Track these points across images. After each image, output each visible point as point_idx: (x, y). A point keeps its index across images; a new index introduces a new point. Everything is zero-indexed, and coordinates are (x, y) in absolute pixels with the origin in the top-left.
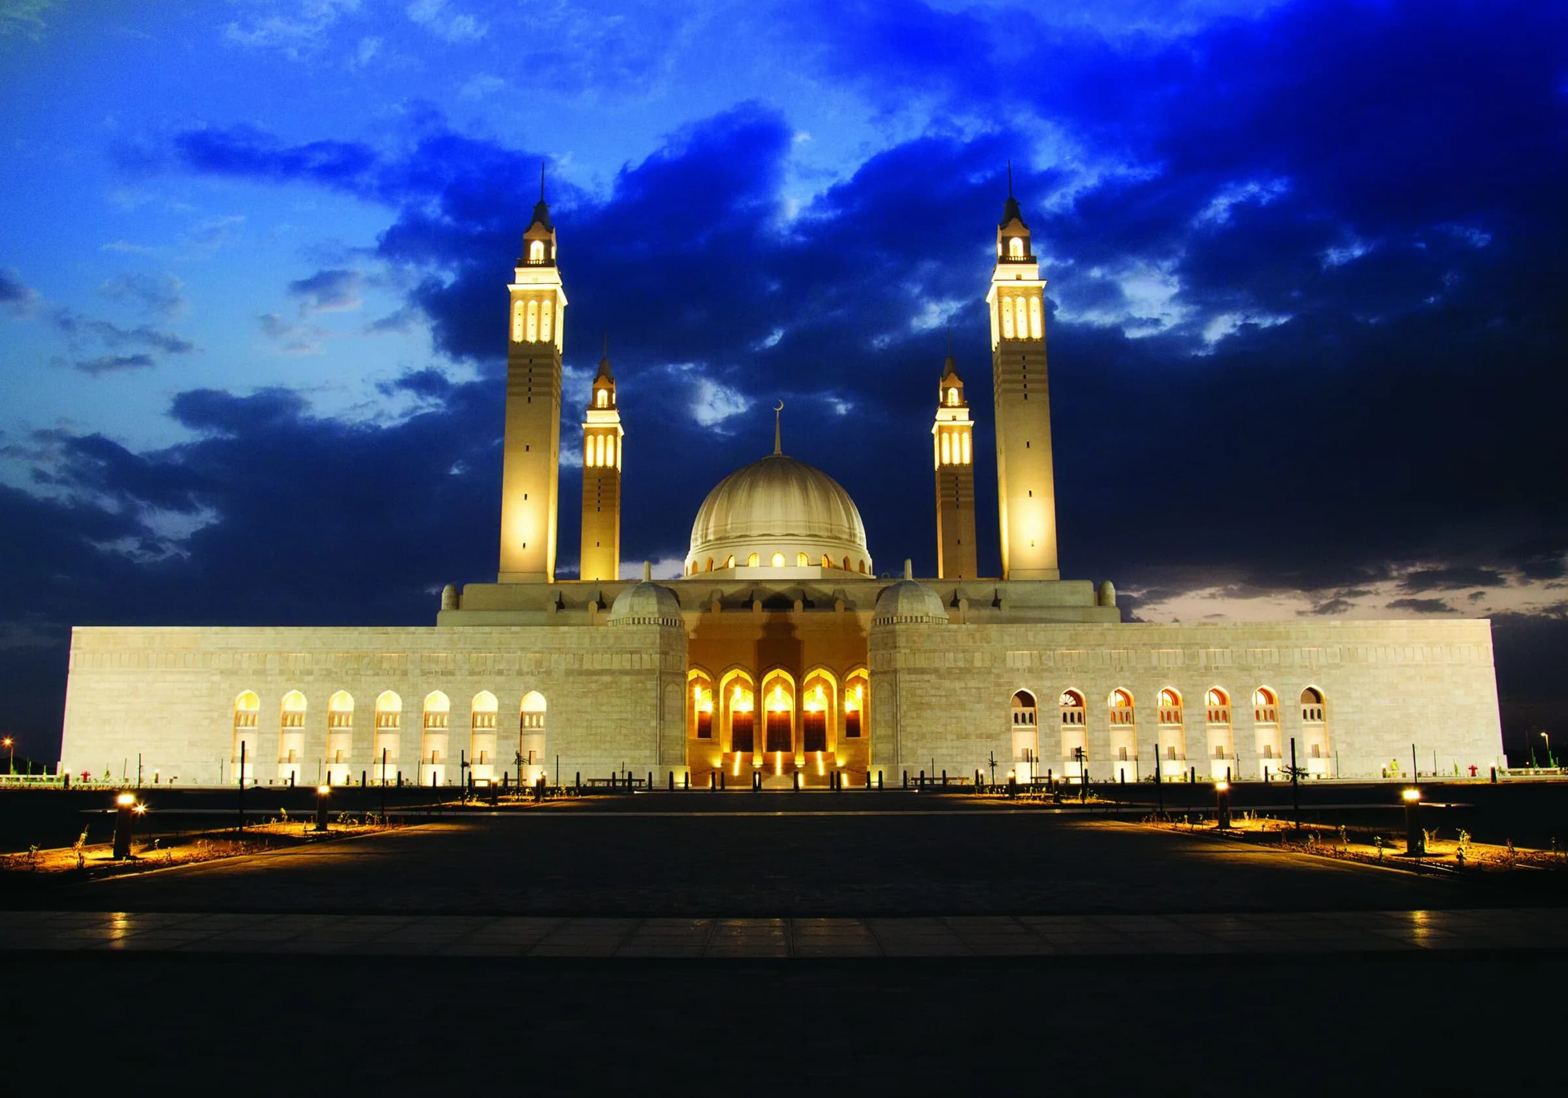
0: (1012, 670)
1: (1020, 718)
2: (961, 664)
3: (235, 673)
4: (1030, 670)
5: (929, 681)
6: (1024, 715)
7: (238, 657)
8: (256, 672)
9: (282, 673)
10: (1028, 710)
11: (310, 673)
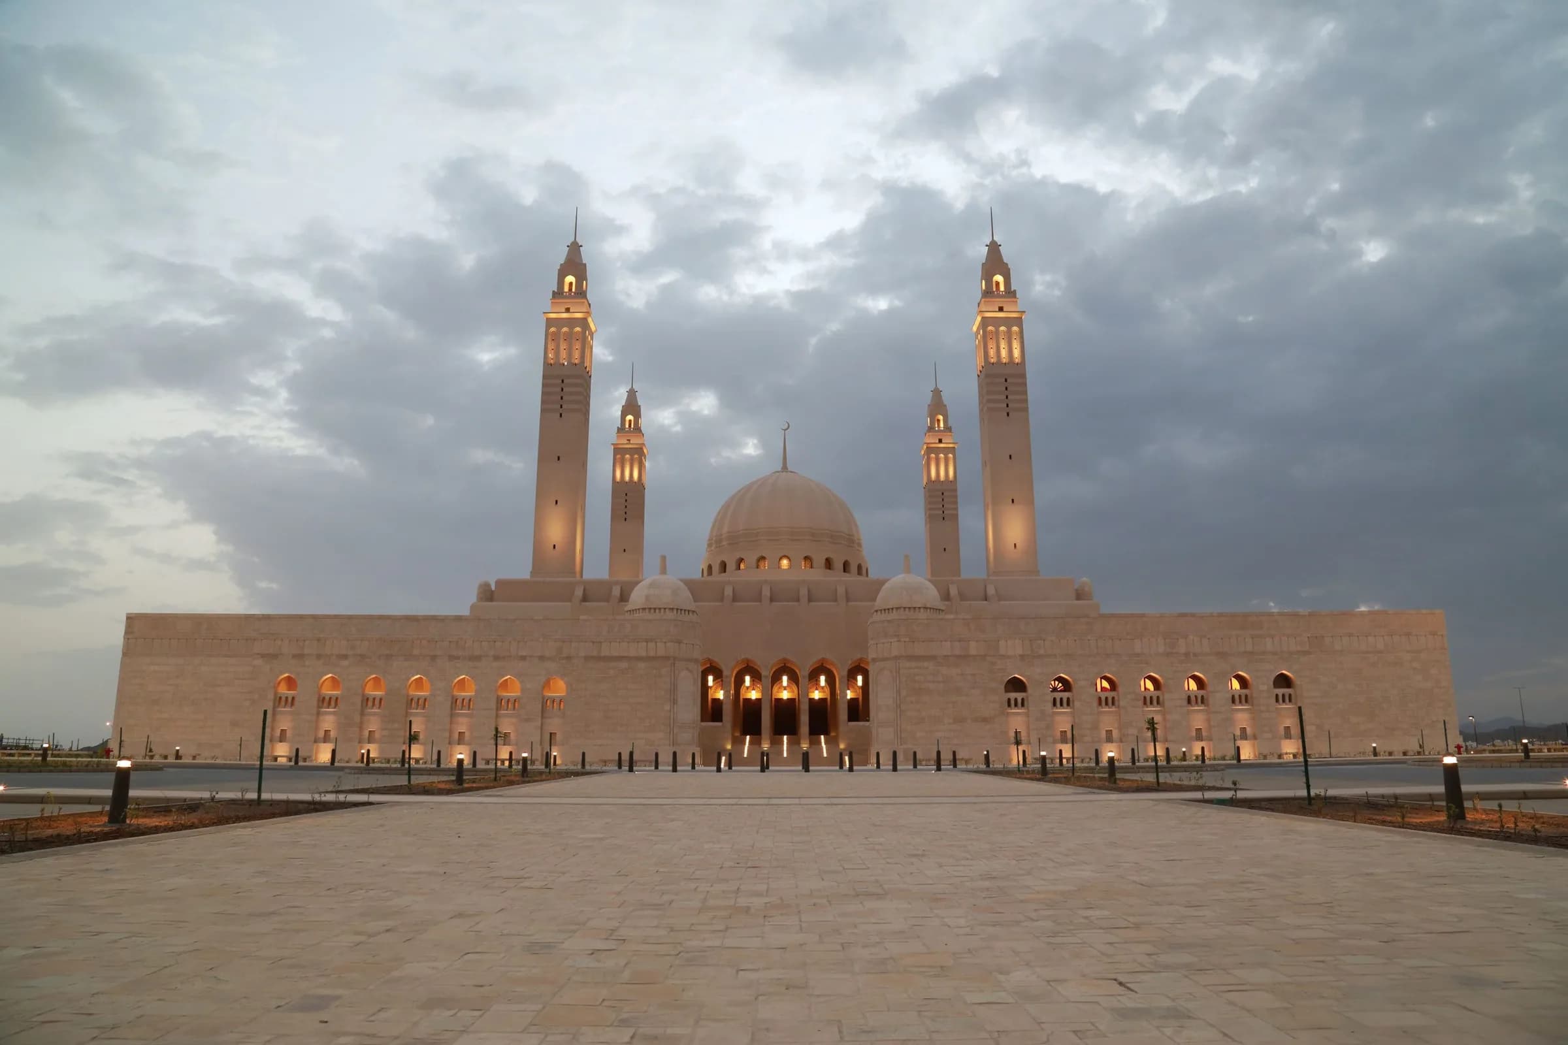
0: (1003, 657)
1: (1013, 702)
2: (957, 652)
3: (274, 656)
4: (1022, 657)
5: (927, 668)
6: (1016, 700)
7: (279, 642)
8: (294, 656)
9: (319, 657)
10: (1019, 696)
11: (345, 657)
